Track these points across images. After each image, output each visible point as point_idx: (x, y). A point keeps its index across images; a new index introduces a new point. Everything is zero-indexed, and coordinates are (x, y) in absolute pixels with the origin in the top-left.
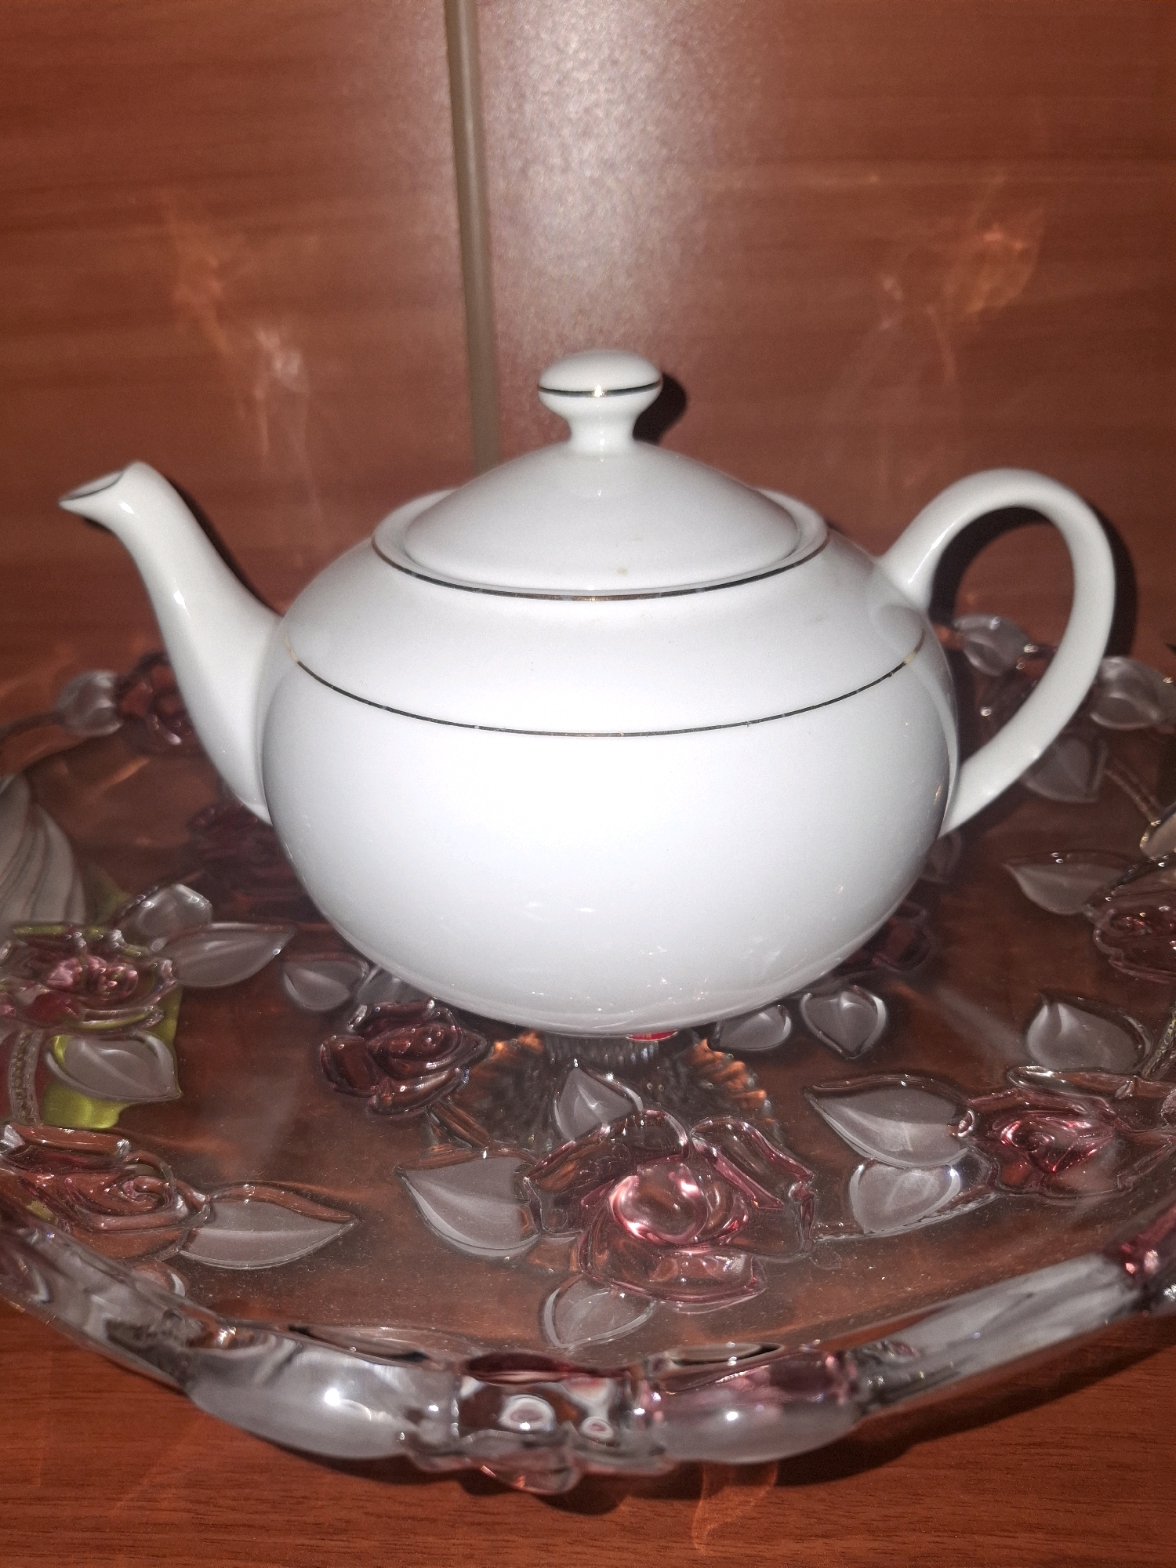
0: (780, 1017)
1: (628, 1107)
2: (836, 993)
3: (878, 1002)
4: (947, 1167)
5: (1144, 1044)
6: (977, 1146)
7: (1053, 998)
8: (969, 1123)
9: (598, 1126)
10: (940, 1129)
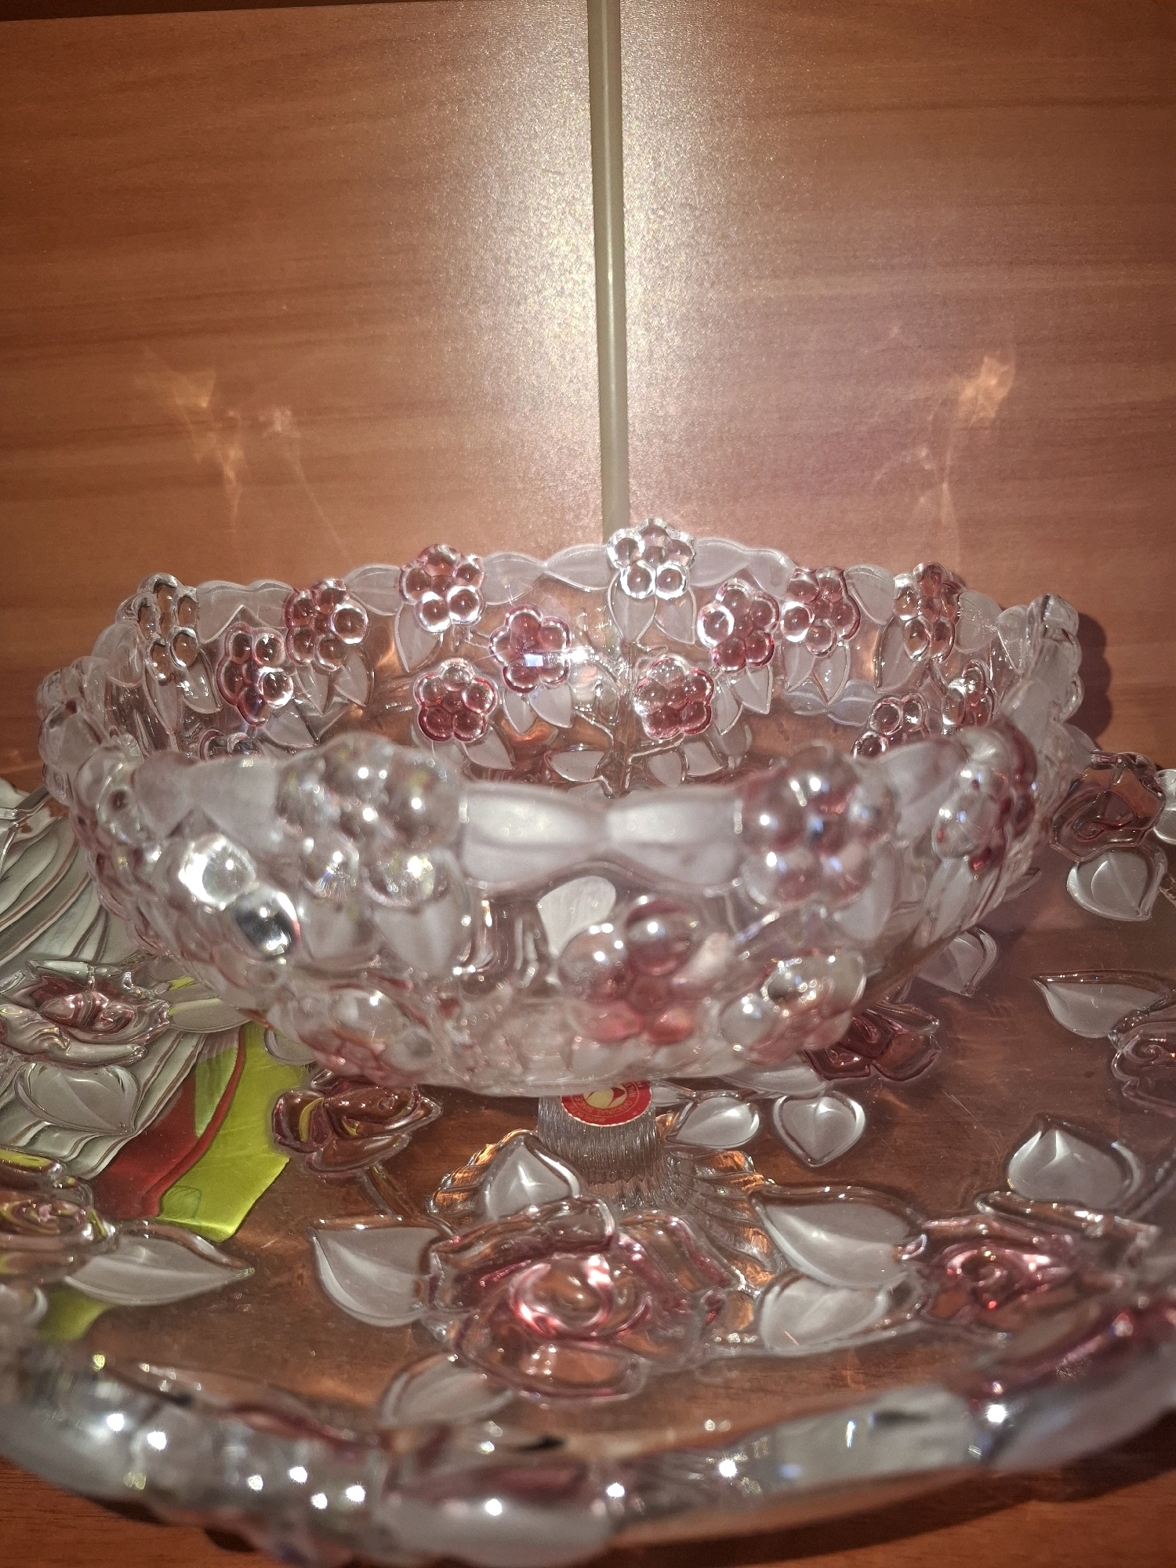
0: (750, 1115)
1: (564, 1192)
2: (815, 1097)
3: (858, 1109)
4: (876, 1291)
5: (1132, 1178)
6: (919, 1272)
7: (1049, 1125)
8: (918, 1246)
9: (526, 1207)
10: (882, 1249)
